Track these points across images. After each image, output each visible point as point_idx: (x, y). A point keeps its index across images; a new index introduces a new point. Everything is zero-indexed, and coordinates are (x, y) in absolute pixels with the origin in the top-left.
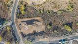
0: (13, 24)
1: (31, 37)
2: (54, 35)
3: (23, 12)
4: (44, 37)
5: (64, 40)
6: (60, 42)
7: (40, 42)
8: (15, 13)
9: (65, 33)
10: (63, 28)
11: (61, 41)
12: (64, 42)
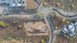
3: (43, 41)
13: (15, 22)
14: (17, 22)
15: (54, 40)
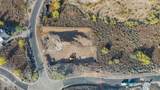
0: (32, 35)
1: (67, 66)
2: (112, 69)
3: (55, 14)
4: (93, 70)
5: (133, 81)
6: (124, 84)
7: (83, 78)
8: (38, 15)
9: (136, 66)
10: (133, 57)
11: (125, 81)
12: (131, 85)
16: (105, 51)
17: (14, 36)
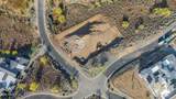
2: (142, 36)
3: (61, 19)
4: (125, 46)
5: (167, 35)
6: (161, 43)
8: (46, 27)
10: (152, 16)
13: (141, 27)
14: (137, 31)
15: (38, 32)
16: (126, 25)
17: (33, 58)
